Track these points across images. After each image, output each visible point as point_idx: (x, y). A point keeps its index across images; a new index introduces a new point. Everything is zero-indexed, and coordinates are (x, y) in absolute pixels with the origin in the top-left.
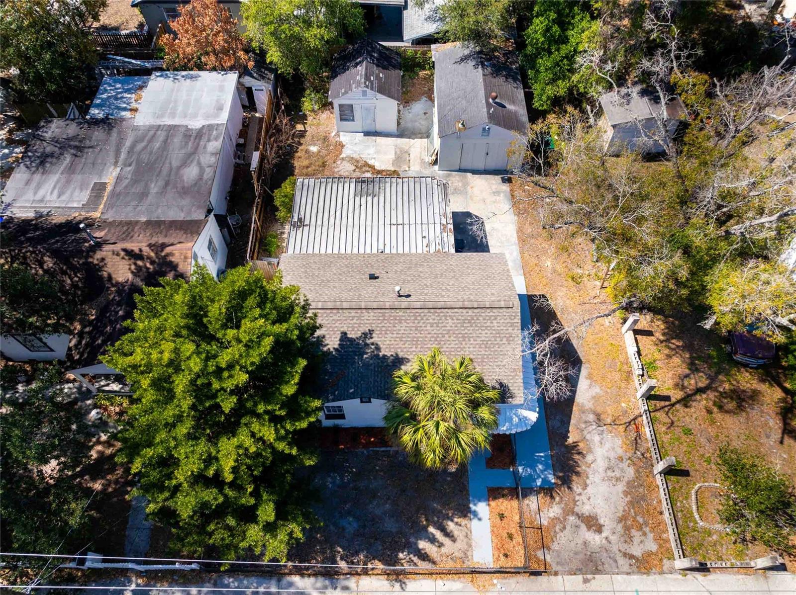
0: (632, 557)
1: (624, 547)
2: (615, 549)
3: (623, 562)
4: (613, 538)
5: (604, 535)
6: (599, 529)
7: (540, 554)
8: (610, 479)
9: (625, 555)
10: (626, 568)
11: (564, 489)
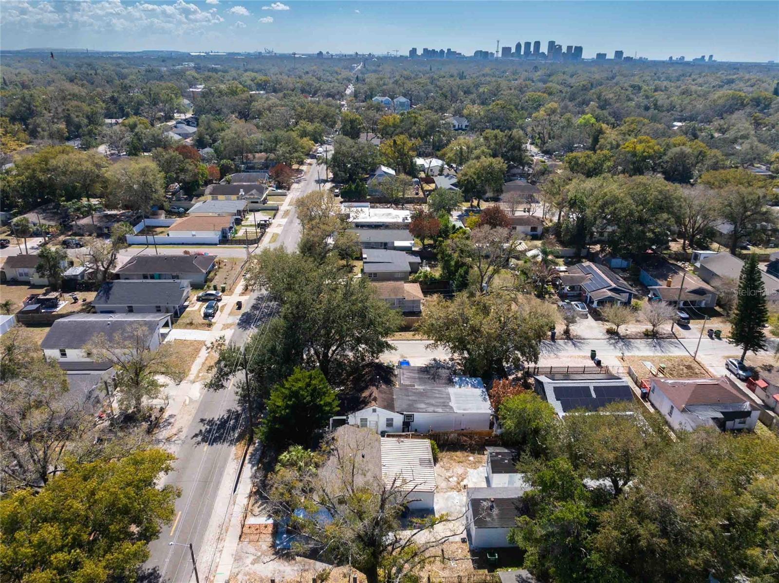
0: (237, 574)
1: (242, 572)
2: (243, 568)
3: (236, 570)
4: (247, 569)
5: (250, 565)
6: (252, 564)
7: (247, 540)
8: (275, 571)
9: (239, 572)
10: (234, 571)
11: (273, 552)
